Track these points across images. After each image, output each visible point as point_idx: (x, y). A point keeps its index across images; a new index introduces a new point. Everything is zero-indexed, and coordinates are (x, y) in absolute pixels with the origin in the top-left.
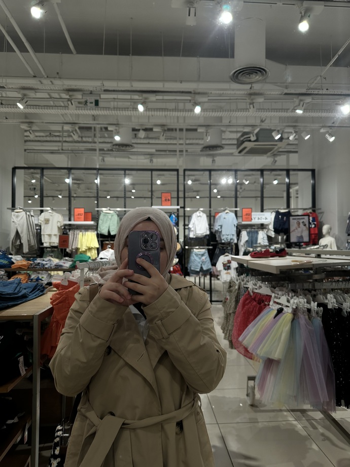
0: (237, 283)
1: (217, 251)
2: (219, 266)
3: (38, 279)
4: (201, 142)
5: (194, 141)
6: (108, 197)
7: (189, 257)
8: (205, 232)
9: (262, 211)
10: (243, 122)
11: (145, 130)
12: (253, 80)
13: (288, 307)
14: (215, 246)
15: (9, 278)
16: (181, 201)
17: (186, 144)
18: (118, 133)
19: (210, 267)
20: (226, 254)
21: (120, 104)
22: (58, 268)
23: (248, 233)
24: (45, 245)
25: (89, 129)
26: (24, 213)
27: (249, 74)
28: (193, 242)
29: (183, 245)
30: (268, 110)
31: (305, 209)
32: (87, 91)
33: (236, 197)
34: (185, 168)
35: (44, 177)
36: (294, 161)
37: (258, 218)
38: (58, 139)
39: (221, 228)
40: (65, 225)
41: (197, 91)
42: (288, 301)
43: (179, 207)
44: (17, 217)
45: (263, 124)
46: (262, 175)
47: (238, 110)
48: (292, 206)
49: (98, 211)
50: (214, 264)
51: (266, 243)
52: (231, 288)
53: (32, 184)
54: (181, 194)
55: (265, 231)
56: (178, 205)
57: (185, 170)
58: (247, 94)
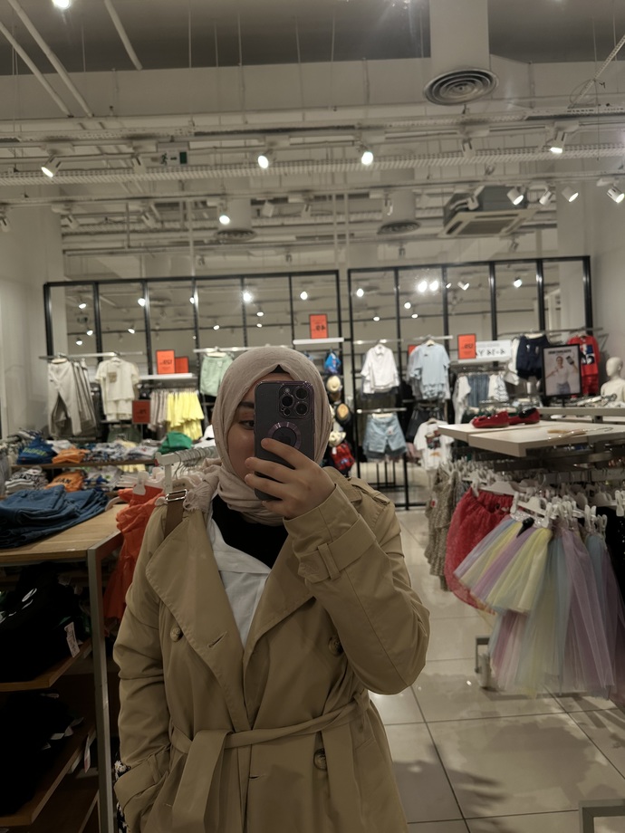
0: (451, 474)
1: (415, 415)
2: (420, 441)
3: (100, 480)
4: (378, 217)
5: (365, 217)
6: (216, 328)
7: (364, 429)
8: (392, 383)
9: (495, 338)
10: (454, 176)
11: (275, 201)
12: (468, 96)
13: (543, 516)
14: (410, 407)
15: (50, 481)
16: (346, 328)
17: (350, 223)
18: (225, 211)
19: (404, 444)
20: (432, 420)
21: (227, 157)
22: (133, 458)
23: (471, 381)
24: (109, 419)
25: (174, 205)
26: (68, 364)
27: (460, 85)
28: (370, 401)
29: (352, 407)
30: (498, 151)
31: (572, 331)
32: (164, 137)
33: (446, 315)
34: (350, 266)
35: (101, 298)
36: (551, 242)
37: (487, 351)
38: (120, 227)
39: (420, 373)
40: (143, 382)
41: (366, 123)
42: (543, 506)
43: (341, 340)
44: (58, 371)
45: (489, 178)
46: (492, 272)
47: (443, 154)
48: (550, 326)
49: (198, 354)
50: (410, 439)
51: (504, 396)
52: (441, 484)
53: (81, 312)
54: (345, 316)
55: (502, 374)
56: (340, 336)
57: (350, 271)
58: (457, 124)
